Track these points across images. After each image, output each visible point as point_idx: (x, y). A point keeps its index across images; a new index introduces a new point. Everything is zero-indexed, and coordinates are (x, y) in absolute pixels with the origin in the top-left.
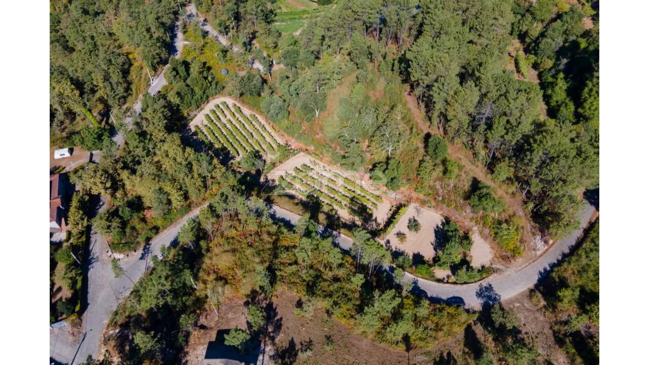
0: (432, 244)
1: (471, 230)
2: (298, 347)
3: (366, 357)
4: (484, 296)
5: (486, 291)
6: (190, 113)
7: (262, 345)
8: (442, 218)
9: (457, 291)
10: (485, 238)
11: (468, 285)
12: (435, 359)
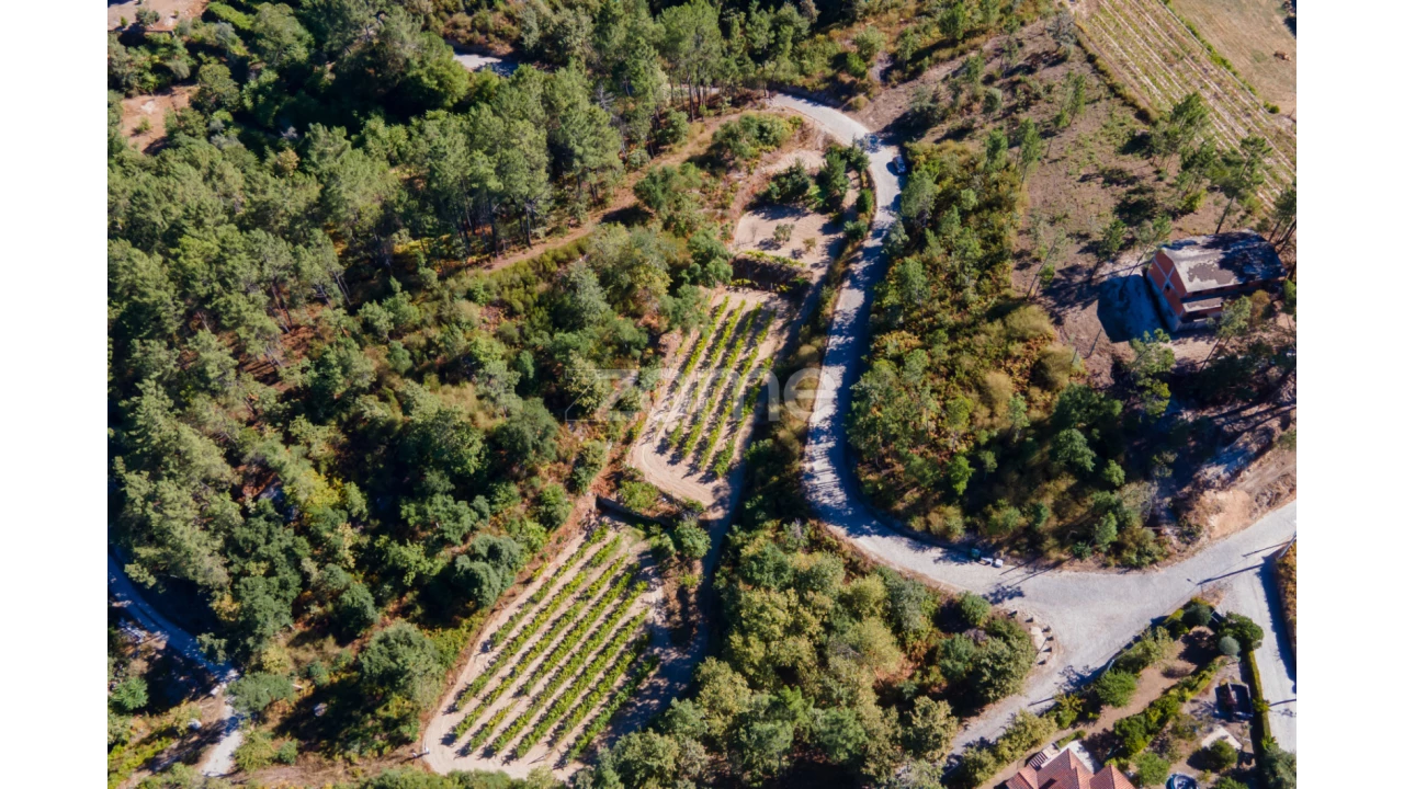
2: (1084, 244)
7: (1106, 278)
8: (746, 215)
9: (880, 169)
10: (776, 159)
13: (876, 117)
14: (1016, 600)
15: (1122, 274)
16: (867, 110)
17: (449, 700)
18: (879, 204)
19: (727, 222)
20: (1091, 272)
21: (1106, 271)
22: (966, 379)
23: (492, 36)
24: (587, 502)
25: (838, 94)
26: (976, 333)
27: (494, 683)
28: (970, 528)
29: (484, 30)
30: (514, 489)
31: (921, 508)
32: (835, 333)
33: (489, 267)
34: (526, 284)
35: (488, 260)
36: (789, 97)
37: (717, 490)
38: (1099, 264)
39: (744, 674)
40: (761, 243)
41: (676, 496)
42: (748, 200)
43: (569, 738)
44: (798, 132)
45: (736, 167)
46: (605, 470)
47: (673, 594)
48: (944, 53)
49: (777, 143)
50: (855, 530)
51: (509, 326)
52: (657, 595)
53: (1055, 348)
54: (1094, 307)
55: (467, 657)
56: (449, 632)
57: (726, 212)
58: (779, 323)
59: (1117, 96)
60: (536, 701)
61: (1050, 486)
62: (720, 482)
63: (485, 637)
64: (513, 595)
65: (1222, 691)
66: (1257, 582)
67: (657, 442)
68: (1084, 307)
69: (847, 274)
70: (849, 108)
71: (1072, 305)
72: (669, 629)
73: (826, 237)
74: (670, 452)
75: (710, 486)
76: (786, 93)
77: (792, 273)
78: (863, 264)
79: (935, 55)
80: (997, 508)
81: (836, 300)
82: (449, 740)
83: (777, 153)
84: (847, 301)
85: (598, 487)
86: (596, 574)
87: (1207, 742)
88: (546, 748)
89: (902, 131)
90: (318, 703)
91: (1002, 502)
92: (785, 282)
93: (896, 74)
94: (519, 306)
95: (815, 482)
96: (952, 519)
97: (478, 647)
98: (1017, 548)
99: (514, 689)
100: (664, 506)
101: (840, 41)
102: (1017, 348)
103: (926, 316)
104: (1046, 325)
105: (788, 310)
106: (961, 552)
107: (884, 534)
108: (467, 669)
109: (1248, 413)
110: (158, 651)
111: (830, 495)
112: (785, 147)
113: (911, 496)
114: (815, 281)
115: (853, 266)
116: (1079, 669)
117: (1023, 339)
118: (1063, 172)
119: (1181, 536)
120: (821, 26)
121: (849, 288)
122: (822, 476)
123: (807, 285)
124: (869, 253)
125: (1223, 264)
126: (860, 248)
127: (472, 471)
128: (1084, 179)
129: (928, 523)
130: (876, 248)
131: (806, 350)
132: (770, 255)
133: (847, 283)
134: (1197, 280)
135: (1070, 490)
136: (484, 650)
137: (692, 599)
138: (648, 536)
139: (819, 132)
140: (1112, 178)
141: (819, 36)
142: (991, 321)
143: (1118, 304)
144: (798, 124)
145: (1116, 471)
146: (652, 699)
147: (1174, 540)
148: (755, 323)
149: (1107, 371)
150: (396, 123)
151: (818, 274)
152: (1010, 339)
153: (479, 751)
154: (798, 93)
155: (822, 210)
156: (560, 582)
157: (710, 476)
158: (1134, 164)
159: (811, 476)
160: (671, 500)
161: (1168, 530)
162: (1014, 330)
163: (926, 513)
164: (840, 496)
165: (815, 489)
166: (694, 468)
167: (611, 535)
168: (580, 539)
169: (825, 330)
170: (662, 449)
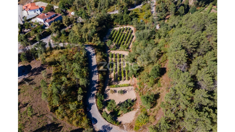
0: (120, 102)
1: (136, 109)
2: (32, 82)
3: (38, 100)
4: (104, 129)
5: (108, 128)
6: (117, 24)
7: (28, 74)
8: (135, 99)
9: (99, 119)
11: (105, 121)
12: (54, 123)
18: (95, 105)
20: (31, 75)
32: (96, 71)
40: (126, 92)
68: (35, 68)
78: (95, 86)
81: (99, 78)
82: (130, 28)
84: (96, 77)
121: (97, 80)
124: (94, 89)
130: (93, 91)
139: (127, 130)
159: (93, 49)
165: (91, 48)
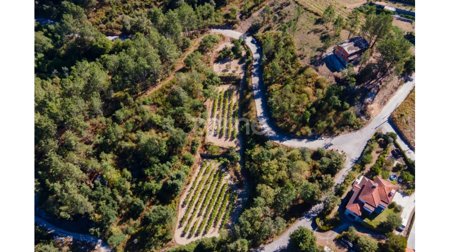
7: (325, 57)
8: (215, 64)
10: (218, 47)
13: (242, 30)
14: (331, 146)
15: (328, 55)
16: (239, 28)
17: (178, 224)
18: (253, 53)
19: (211, 67)
20: (320, 56)
21: (324, 55)
22: (299, 91)
23: (114, 29)
24: (198, 156)
25: (230, 25)
26: (297, 79)
27: (189, 215)
28: (313, 131)
29: (111, 28)
30: (176, 157)
31: (298, 129)
32: (254, 90)
33: (146, 94)
34: (160, 96)
35: (145, 92)
36: (215, 29)
37: (235, 142)
38: (322, 53)
39: (270, 186)
40: (222, 71)
41: (224, 147)
42: (214, 60)
43: (219, 223)
44: (221, 38)
45: (208, 51)
46: (200, 145)
47: (233, 175)
48: (256, 8)
49: (217, 42)
50: (281, 140)
51: (160, 109)
52: (228, 176)
53: (319, 77)
54: (325, 64)
55: (178, 210)
56: (169, 205)
57: (210, 64)
58: (235, 92)
59: (308, 10)
60: (205, 216)
61: (330, 114)
62: (236, 139)
63: (181, 203)
64: (185, 189)
65: (393, 152)
66: (388, 124)
67: (213, 134)
68: (322, 65)
69: (251, 73)
70: (234, 29)
71: (319, 66)
72: (236, 184)
73: (240, 65)
74: (218, 135)
75: (233, 141)
76: (214, 28)
77: (235, 77)
78: (255, 70)
79: (254, 9)
80: (318, 123)
81: (251, 81)
82: (183, 236)
83: (218, 45)
84: (255, 81)
85: (200, 151)
86: (208, 176)
87: (395, 165)
88: (213, 228)
89: (252, 31)
90: (134, 239)
91: (320, 121)
92: (233, 80)
93: (244, 17)
94: (161, 103)
95: (265, 131)
96: (307, 130)
97: (180, 207)
98: (326, 133)
99: (196, 215)
100: (222, 151)
101: (225, 11)
102: (309, 80)
103: (280, 78)
104: (314, 71)
105: (237, 88)
106: (312, 138)
107: (290, 139)
108: (179, 214)
109: (371, 83)
110: (71, 242)
111: (271, 133)
112: (220, 43)
113: (294, 127)
114: (242, 78)
115: (252, 71)
116: (355, 159)
117: (310, 77)
118: (302, 32)
119: (366, 118)
120: (217, 8)
122: (266, 128)
123: (240, 80)
124: (255, 66)
125: (355, 45)
126: (252, 65)
127: (164, 154)
128: (308, 33)
129: (301, 133)
130: (257, 65)
131: (248, 96)
132: (227, 74)
133: (253, 76)
134: (350, 51)
135: (336, 113)
136: (183, 206)
137: (240, 174)
138: (219, 161)
139: (228, 37)
140: (316, 31)
141: (218, 11)
142: (300, 74)
143: (330, 63)
144: (221, 35)
145: (347, 105)
146: (239, 205)
147: (365, 120)
148: (228, 94)
149: (334, 80)
150: (92, 61)
151: (242, 76)
152: (307, 78)
153: (194, 235)
154: (218, 27)
155: (236, 58)
156: (198, 181)
157: (232, 138)
158: (320, 27)
160: (223, 148)
161: (362, 118)
162: (307, 75)
163: (300, 130)
164: (274, 133)
166: (227, 138)
167: (208, 164)
168: (199, 167)
169: (252, 90)
170: (215, 135)
